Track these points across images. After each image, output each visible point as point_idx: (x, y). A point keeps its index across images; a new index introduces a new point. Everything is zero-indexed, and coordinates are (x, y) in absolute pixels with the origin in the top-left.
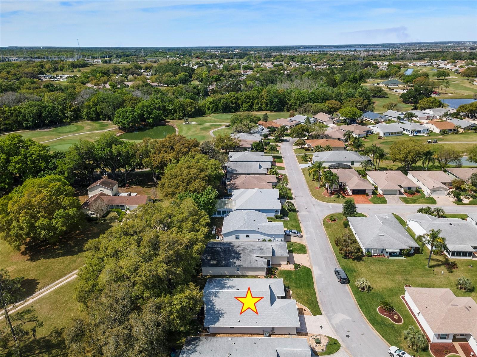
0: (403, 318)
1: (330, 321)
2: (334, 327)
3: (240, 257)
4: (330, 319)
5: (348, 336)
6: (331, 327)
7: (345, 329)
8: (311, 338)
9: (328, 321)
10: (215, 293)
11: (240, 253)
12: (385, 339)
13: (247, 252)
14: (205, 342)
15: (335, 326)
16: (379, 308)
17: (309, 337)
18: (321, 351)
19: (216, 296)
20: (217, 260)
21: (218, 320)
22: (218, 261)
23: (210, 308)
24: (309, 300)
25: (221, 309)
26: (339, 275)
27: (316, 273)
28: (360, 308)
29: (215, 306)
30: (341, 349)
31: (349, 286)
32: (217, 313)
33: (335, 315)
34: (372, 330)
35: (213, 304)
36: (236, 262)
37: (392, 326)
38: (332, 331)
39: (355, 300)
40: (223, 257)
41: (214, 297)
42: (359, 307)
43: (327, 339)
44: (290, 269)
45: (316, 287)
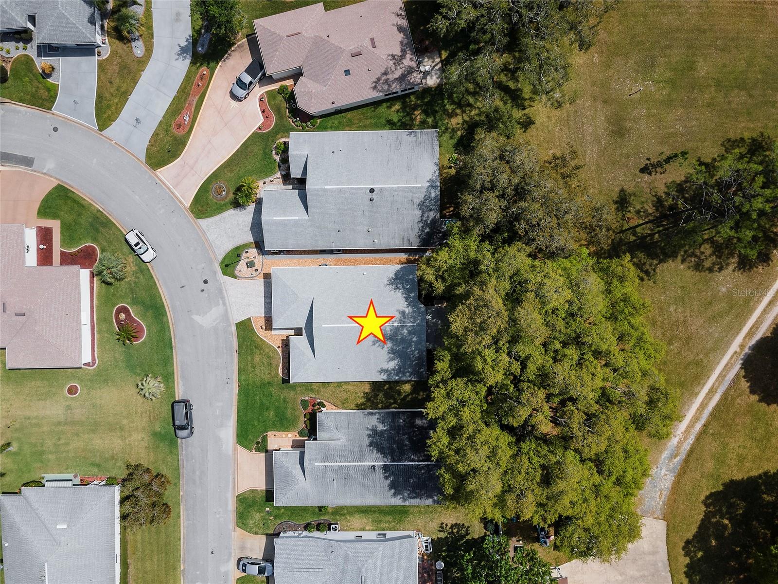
0: (112, 316)
1: (226, 310)
2: (223, 298)
3: (369, 436)
4: (226, 316)
5: (206, 282)
6: (226, 298)
7: (206, 296)
8: (259, 271)
9: (229, 310)
10: (405, 318)
11: (370, 445)
12: (154, 280)
13: (356, 450)
14: (410, 231)
15: (221, 302)
16: (141, 338)
17: (263, 272)
18: (249, 250)
19: (403, 313)
20: (415, 426)
21: (396, 274)
22: (413, 425)
23: (411, 293)
24: (252, 354)
25: (393, 292)
26: (187, 413)
27: (229, 432)
28: (173, 340)
29: (404, 296)
30: (220, 258)
31: (176, 395)
32: (399, 285)
33: (214, 324)
34: (166, 297)
35: (407, 298)
36: (377, 424)
37: (135, 301)
38: (226, 291)
39: (175, 360)
40: (404, 435)
41: (407, 311)
42: (173, 344)
43: (237, 273)
44: (277, 433)
45: (234, 392)
